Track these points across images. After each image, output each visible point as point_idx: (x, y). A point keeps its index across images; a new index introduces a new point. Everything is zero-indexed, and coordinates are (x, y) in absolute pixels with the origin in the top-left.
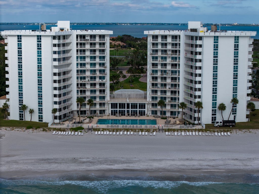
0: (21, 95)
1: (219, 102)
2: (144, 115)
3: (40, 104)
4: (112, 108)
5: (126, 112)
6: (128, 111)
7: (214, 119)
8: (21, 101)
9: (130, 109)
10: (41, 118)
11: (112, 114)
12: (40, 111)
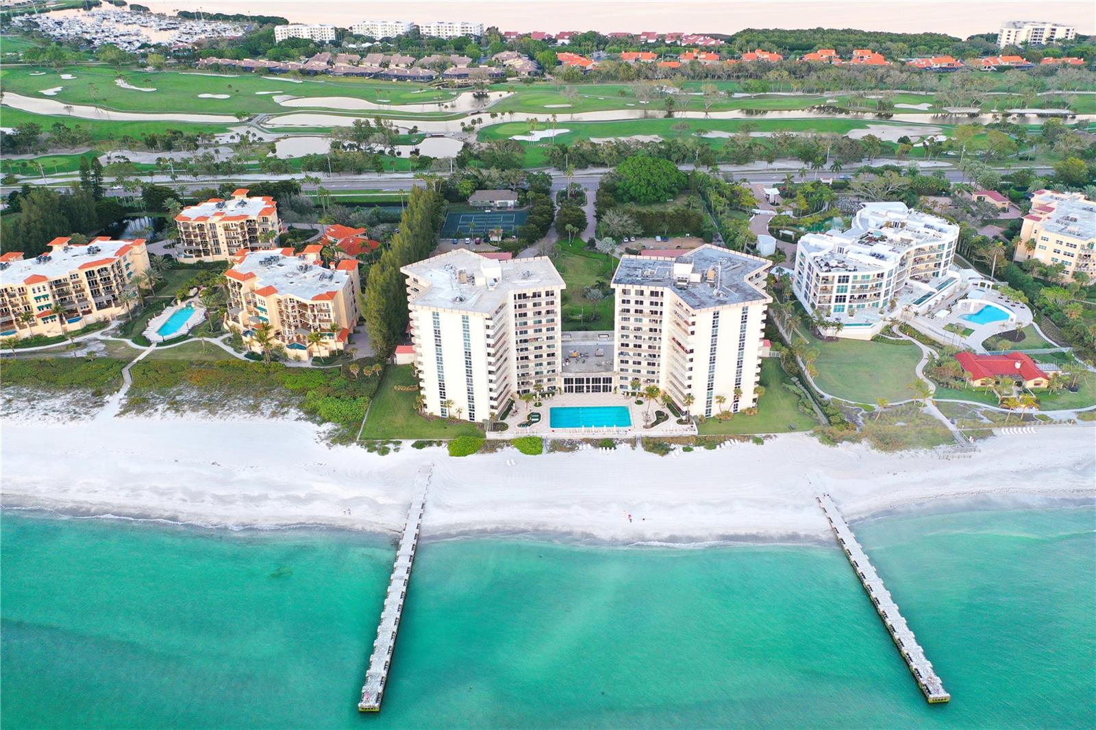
0: (442, 387)
1: (716, 392)
2: (610, 391)
3: (471, 399)
4: (565, 383)
5: (585, 388)
6: (588, 387)
7: (708, 411)
8: (443, 395)
9: (591, 385)
10: (472, 416)
11: (566, 391)
12: (472, 408)
